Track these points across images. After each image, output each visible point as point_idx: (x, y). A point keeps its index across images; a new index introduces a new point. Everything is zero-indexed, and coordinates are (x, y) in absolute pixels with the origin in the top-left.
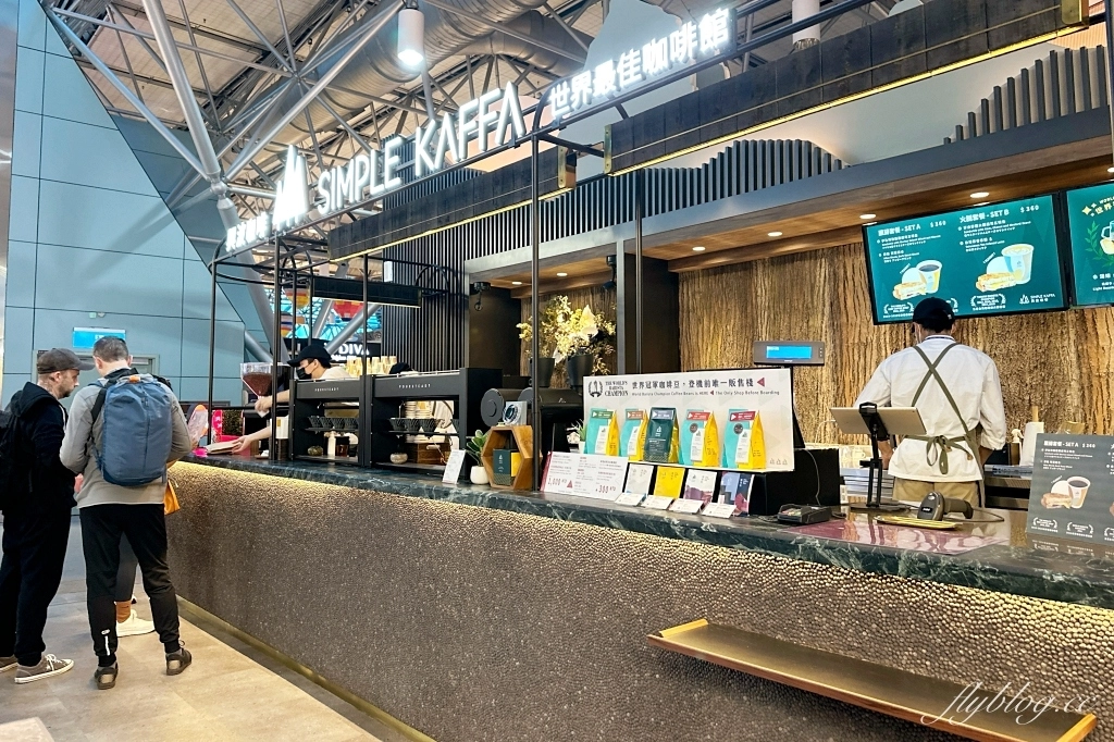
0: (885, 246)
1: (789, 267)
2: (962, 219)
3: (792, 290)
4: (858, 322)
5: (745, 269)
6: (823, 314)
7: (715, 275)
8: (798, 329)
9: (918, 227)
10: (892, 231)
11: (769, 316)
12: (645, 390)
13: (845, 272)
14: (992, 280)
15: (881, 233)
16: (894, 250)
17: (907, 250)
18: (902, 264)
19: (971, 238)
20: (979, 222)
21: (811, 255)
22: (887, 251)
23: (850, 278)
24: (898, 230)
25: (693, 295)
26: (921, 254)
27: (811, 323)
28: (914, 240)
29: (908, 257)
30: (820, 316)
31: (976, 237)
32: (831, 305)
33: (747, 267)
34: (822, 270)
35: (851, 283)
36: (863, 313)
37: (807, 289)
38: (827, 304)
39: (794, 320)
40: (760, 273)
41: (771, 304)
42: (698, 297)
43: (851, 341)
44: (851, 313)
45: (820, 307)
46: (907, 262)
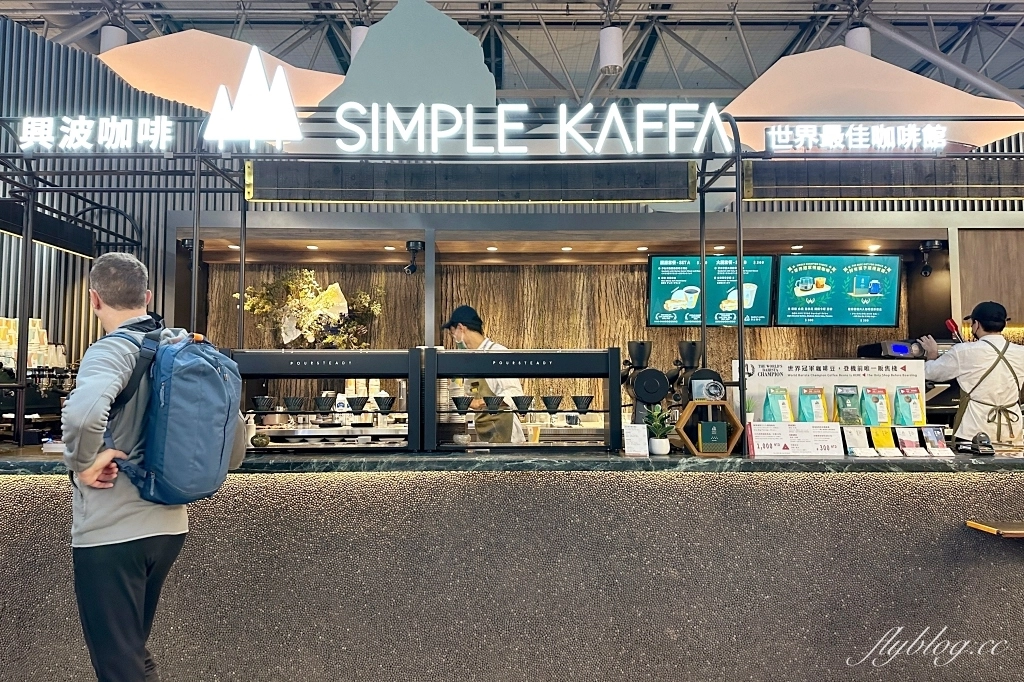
0: (663, 273)
1: (553, 275)
2: (718, 262)
3: (556, 293)
4: (609, 323)
5: (513, 271)
6: (581, 315)
7: (482, 272)
8: (560, 325)
9: (689, 263)
10: (670, 263)
11: (534, 312)
12: (801, 372)
13: (600, 286)
14: (730, 304)
15: (662, 263)
16: (670, 276)
17: (679, 277)
18: (673, 287)
19: (722, 275)
20: (728, 266)
21: (573, 268)
22: (664, 276)
23: (603, 290)
24: (674, 262)
25: (459, 287)
26: (688, 281)
27: (571, 321)
28: (685, 271)
29: (679, 282)
30: (578, 316)
31: (725, 275)
32: (588, 309)
33: (515, 270)
34: (581, 282)
35: (604, 294)
36: (612, 315)
37: (568, 295)
38: (585, 307)
39: (556, 315)
40: (527, 277)
41: (536, 302)
42: (462, 289)
43: (603, 336)
44: (604, 316)
45: (579, 309)
46: (677, 285)
